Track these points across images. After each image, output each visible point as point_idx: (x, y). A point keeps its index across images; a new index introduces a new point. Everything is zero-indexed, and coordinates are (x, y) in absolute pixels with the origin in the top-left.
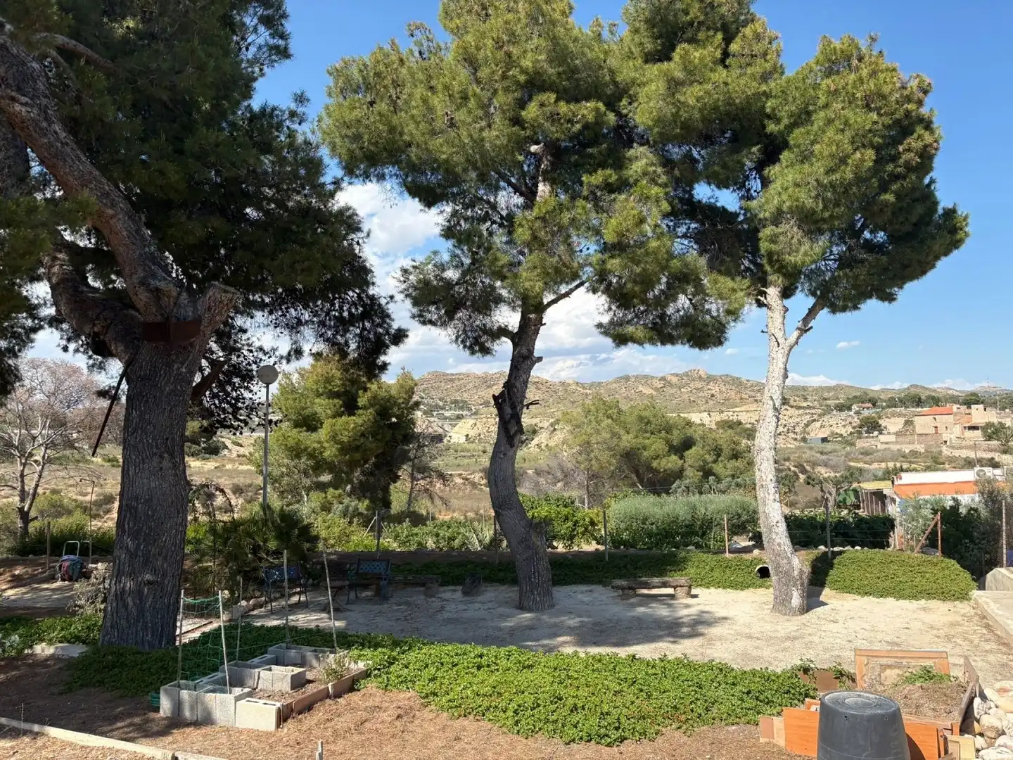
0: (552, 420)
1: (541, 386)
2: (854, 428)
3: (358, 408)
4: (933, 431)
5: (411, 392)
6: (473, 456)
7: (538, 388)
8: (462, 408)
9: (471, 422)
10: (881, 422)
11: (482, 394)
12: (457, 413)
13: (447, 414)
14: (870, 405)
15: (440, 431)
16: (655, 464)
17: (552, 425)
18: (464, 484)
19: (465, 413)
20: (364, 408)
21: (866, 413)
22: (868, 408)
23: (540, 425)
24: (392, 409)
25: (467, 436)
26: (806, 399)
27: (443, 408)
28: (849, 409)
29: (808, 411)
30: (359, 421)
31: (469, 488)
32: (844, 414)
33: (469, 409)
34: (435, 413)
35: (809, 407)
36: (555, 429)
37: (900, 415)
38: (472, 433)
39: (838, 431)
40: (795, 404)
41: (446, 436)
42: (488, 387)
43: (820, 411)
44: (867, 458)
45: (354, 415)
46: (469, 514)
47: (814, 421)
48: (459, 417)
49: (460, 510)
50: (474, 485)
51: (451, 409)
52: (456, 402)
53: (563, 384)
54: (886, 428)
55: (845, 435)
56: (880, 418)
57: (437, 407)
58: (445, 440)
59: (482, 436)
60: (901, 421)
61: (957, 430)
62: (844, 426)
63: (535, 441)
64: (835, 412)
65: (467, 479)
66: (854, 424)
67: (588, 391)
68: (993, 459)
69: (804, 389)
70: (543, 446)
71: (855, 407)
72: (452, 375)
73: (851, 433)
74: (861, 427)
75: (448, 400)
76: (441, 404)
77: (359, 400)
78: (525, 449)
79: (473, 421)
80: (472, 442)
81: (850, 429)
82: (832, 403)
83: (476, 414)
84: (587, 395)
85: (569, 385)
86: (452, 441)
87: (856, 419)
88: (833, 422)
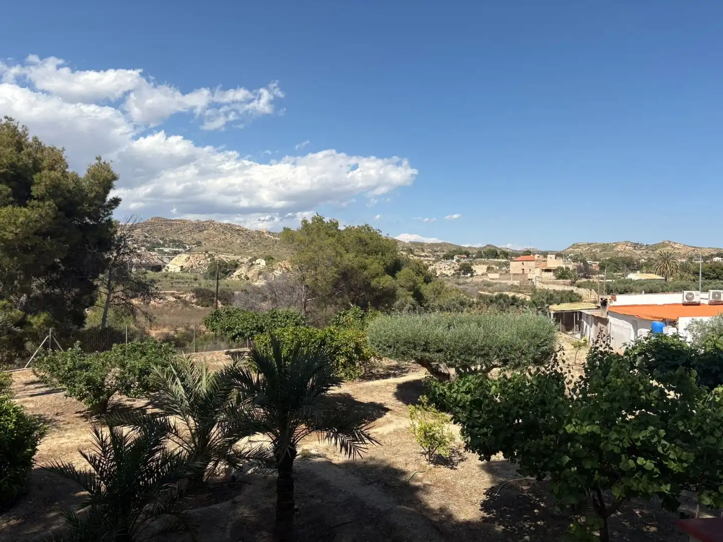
0: (250, 258)
1: (241, 233)
2: (455, 271)
3: (32, 197)
4: (521, 272)
5: (107, 186)
6: (187, 282)
7: (239, 235)
8: (178, 246)
9: (185, 256)
10: (472, 267)
11: (196, 236)
12: (174, 249)
13: (166, 250)
14: (466, 256)
15: (160, 262)
16: (373, 283)
17: (250, 261)
18: (176, 302)
19: (180, 250)
20: (41, 199)
21: (463, 261)
22: (464, 258)
23: (241, 261)
24: (81, 205)
25: (182, 267)
26: (423, 251)
27: (163, 246)
28: (452, 258)
29: (426, 258)
30: (35, 215)
31: (181, 305)
32: (449, 262)
33: (184, 248)
34: (156, 249)
35: (426, 256)
36: (252, 264)
37: (484, 264)
38: (186, 265)
39: (445, 272)
40: (416, 253)
41: (164, 266)
42: (200, 231)
43: (434, 259)
44: (490, 289)
45: (26, 206)
46: (180, 329)
47: (431, 265)
48: (176, 253)
49: (171, 325)
50: (186, 303)
51: (169, 247)
52: (174, 241)
53: (258, 232)
54: (475, 271)
55: (450, 275)
56: (472, 265)
57: (159, 245)
58: (164, 271)
59: (194, 268)
60: (485, 267)
61: (538, 272)
62: (449, 269)
63: (236, 273)
64: (443, 260)
65: (179, 298)
66: (455, 268)
67: (277, 239)
68: (572, 291)
69: (422, 244)
70: (243, 277)
71: (456, 257)
72: (171, 220)
73: (454, 274)
74: (460, 270)
75: (168, 239)
76: (161, 242)
77: (33, 188)
78: (228, 279)
79: (188, 256)
80: (187, 272)
81: (453, 272)
82: (441, 254)
83: (189, 251)
84: (276, 241)
85: (263, 233)
86: (169, 270)
87: (457, 265)
88: (442, 266)
